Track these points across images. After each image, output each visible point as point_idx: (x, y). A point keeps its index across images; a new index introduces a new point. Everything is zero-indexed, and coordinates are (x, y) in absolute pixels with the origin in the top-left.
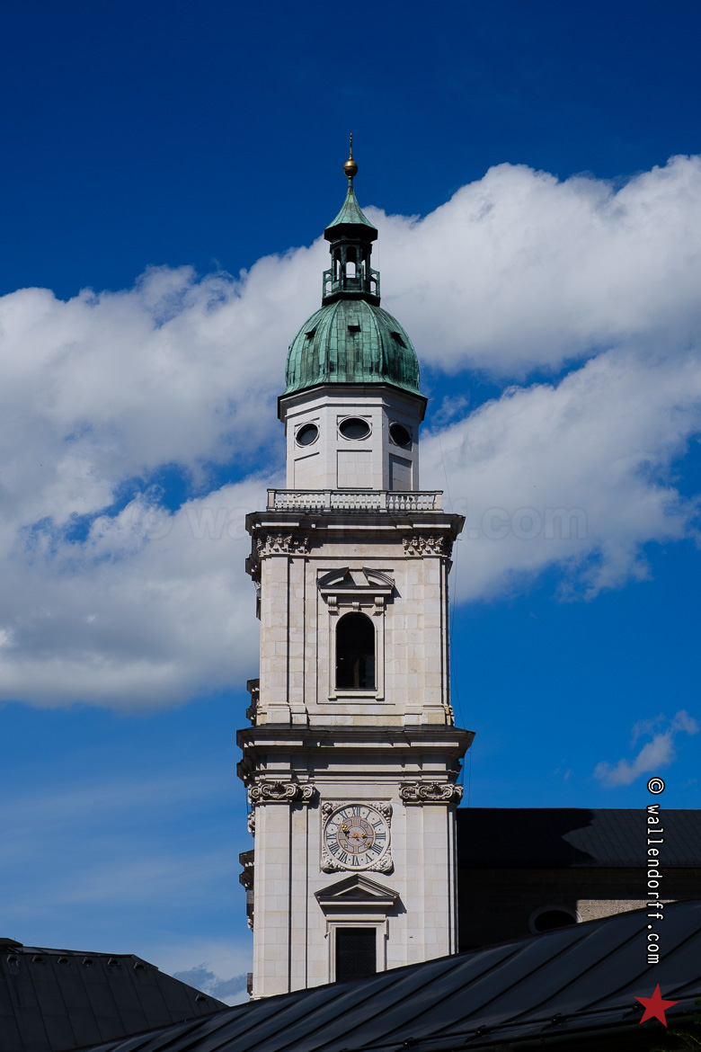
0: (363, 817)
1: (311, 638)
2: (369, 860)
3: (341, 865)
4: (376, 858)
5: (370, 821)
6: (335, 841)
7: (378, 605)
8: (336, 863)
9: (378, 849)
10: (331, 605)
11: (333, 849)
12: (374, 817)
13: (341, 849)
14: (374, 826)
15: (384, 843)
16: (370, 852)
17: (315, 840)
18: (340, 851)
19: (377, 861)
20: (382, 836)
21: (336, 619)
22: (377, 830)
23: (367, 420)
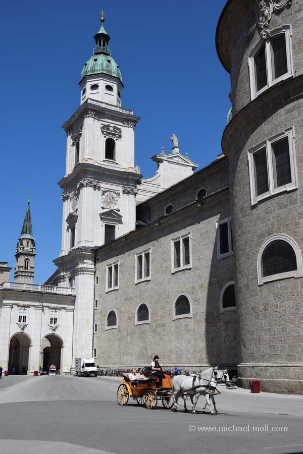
2: (75, 209)
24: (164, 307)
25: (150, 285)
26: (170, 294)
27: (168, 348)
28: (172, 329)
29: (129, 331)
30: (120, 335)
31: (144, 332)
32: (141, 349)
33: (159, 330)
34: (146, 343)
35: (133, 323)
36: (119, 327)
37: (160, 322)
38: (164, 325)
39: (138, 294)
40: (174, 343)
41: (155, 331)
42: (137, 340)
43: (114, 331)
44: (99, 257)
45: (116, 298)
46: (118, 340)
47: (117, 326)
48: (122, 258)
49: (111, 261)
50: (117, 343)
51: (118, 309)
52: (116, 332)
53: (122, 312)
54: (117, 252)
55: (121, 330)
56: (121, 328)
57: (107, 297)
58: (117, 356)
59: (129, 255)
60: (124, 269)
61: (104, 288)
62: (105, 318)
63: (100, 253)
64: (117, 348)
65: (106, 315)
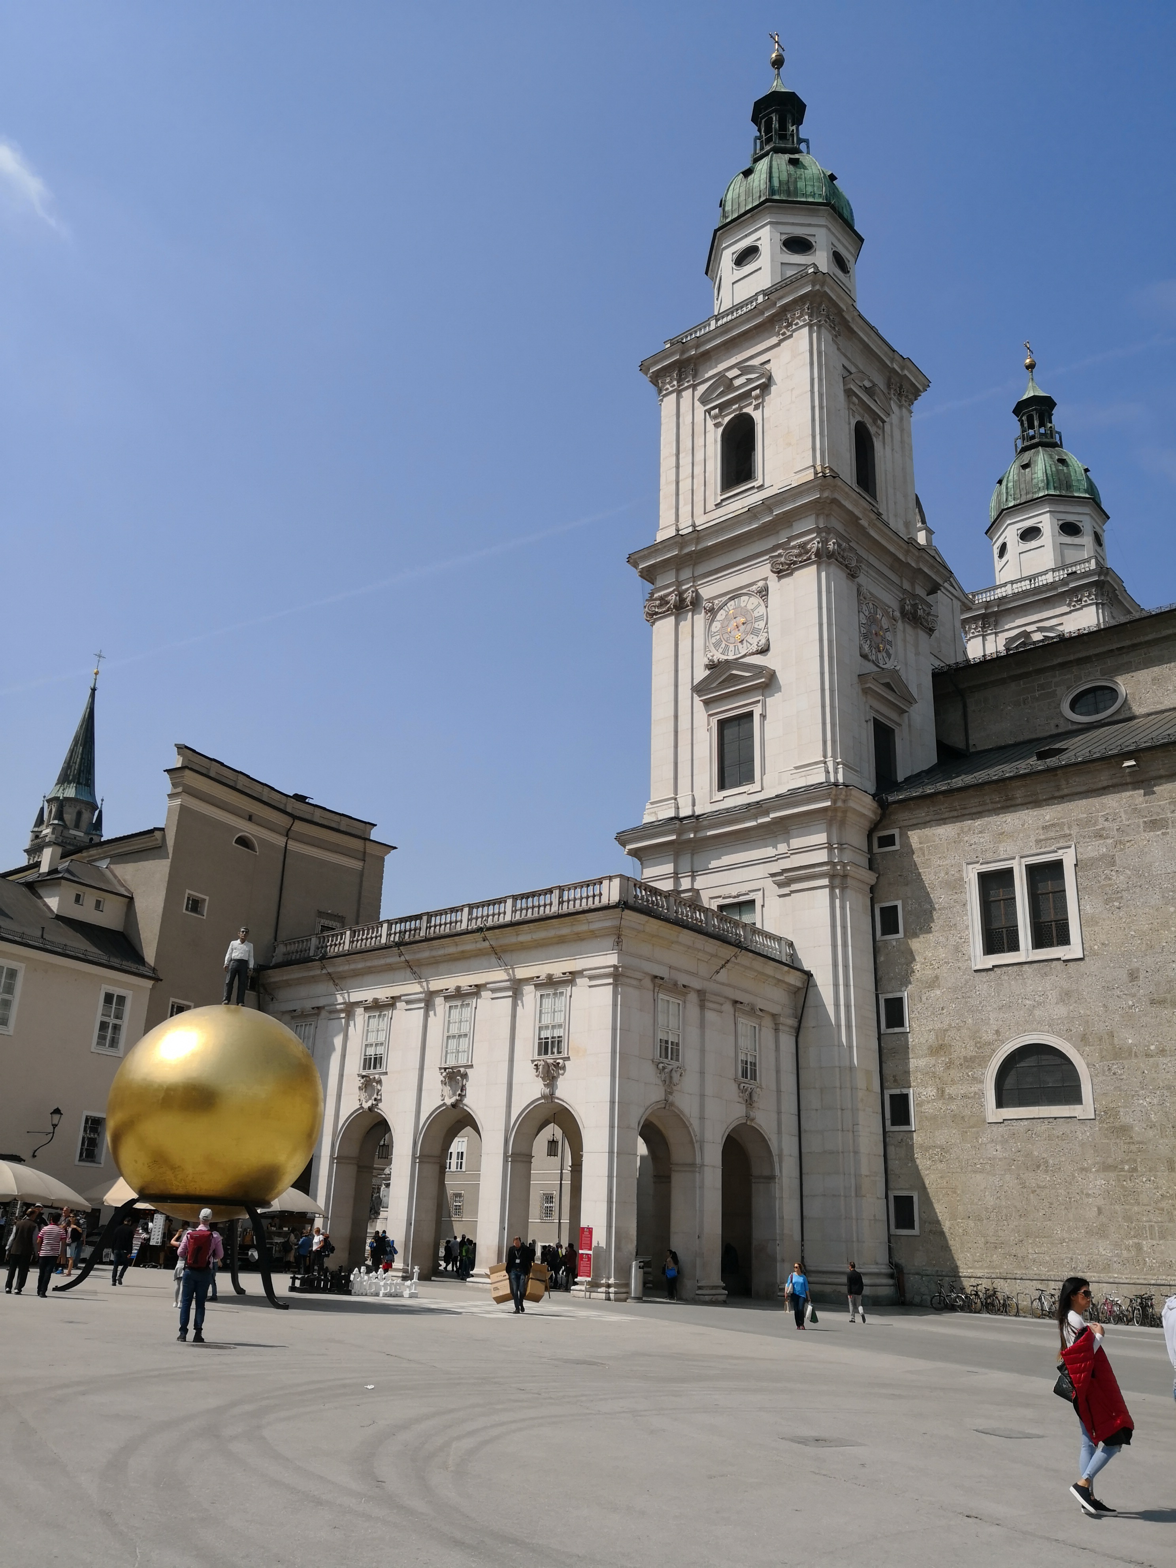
0: (743, 605)
1: (699, 456)
2: (749, 645)
3: (722, 658)
4: (754, 641)
5: (750, 607)
6: (718, 637)
7: (756, 398)
8: (718, 656)
9: (757, 633)
10: (716, 416)
11: (717, 645)
12: (752, 603)
13: (724, 642)
14: (753, 610)
15: (760, 625)
16: (749, 638)
17: (699, 642)
18: (723, 645)
19: (755, 644)
20: (760, 618)
21: (720, 430)
22: (756, 614)
23: (757, 244)
30: (1119, 1149)
43: (1062, 1128)
44: (896, 832)
45: (1066, 996)
46: (1106, 1168)
47: (1085, 1109)
48: (1099, 835)
49: (1006, 848)
50: (1097, 1183)
51: (1084, 1039)
52: (1083, 1134)
53: (1119, 1053)
54: (1049, 814)
55: (1124, 1130)
56: (1126, 1119)
57: (983, 985)
58: (1102, 1232)
59: (1154, 824)
60: (1120, 880)
61: (957, 949)
62: (978, 1072)
63: (903, 816)
64: (1100, 1202)
65: (983, 1061)
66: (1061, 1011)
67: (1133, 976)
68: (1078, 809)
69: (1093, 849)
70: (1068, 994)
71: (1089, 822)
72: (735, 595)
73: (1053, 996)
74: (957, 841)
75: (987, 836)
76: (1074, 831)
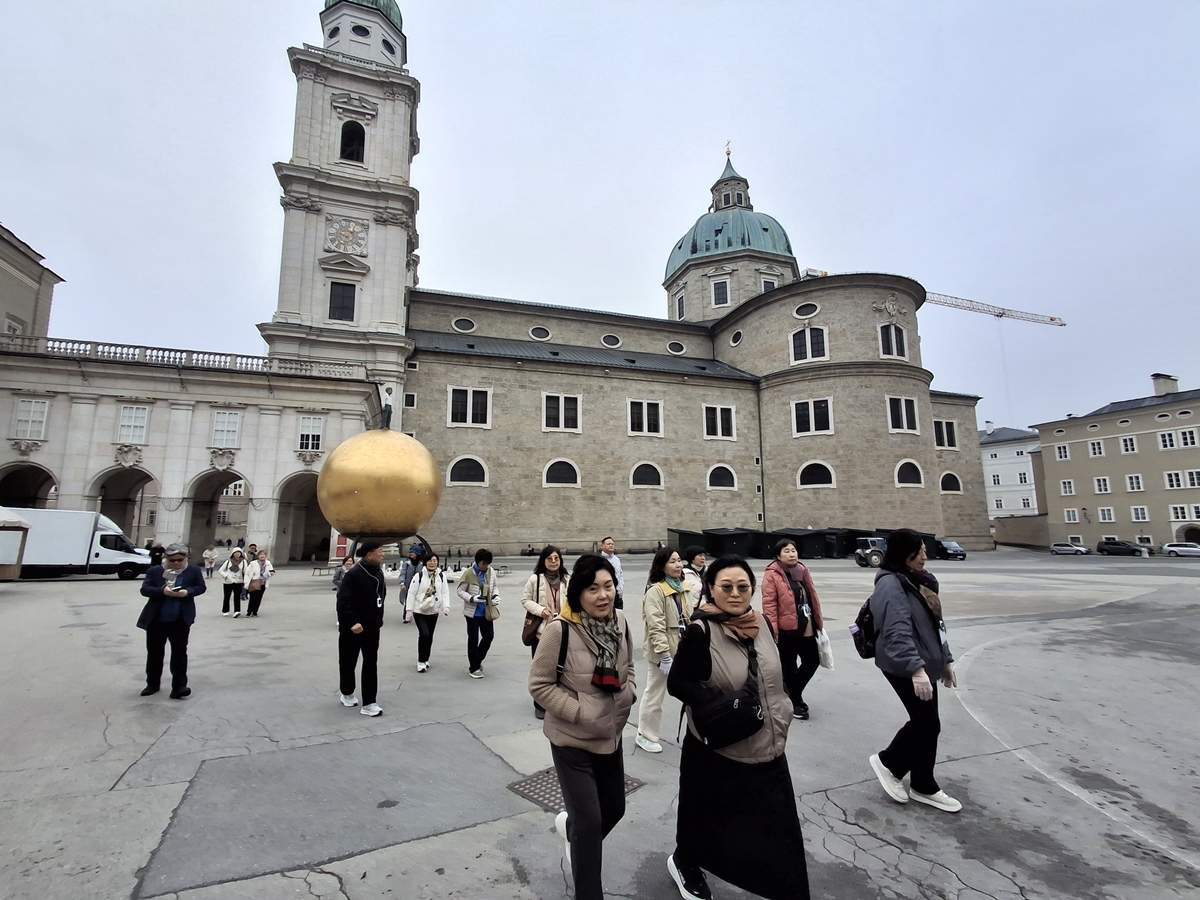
0: (351, 227)
1: (326, 129)
2: (355, 249)
3: (336, 249)
4: (358, 249)
5: (356, 230)
6: (333, 237)
7: (368, 119)
8: (333, 248)
9: (360, 245)
10: (339, 113)
11: (332, 241)
12: (358, 229)
14: (358, 233)
15: (362, 242)
16: (355, 246)
17: (321, 234)
18: (337, 242)
19: (358, 250)
20: (363, 239)
21: (342, 123)
22: (359, 235)
23: (369, 29)
24: (613, 473)
25: (579, 441)
26: (624, 459)
27: (621, 520)
28: (627, 499)
29: (524, 494)
30: (496, 498)
31: (566, 498)
32: (559, 520)
33: (601, 498)
34: (571, 512)
35: (536, 483)
36: (493, 487)
37: (601, 489)
38: (612, 494)
39: (550, 446)
40: (631, 515)
41: (592, 499)
42: (547, 507)
43: (478, 490)
44: (417, 363)
45: (483, 442)
46: (491, 504)
47: (486, 483)
48: (502, 386)
49: (465, 382)
50: (487, 509)
51: (488, 459)
52: (484, 492)
53: (501, 465)
54: (485, 373)
55: (500, 491)
56: (499, 488)
57: (450, 434)
58: (486, 527)
59: (522, 387)
60: (508, 404)
61: (440, 418)
62: (444, 467)
63: (422, 357)
64: (487, 516)
65: (448, 463)
66: (480, 448)
67: (508, 438)
68: (497, 374)
69: (500, 391)
70: (484, 442)
71: (500, 380)
72: (348, 219)
73: (478, 442)
74: (446, 374)
75: (458, 376)
76: (494, 382)
